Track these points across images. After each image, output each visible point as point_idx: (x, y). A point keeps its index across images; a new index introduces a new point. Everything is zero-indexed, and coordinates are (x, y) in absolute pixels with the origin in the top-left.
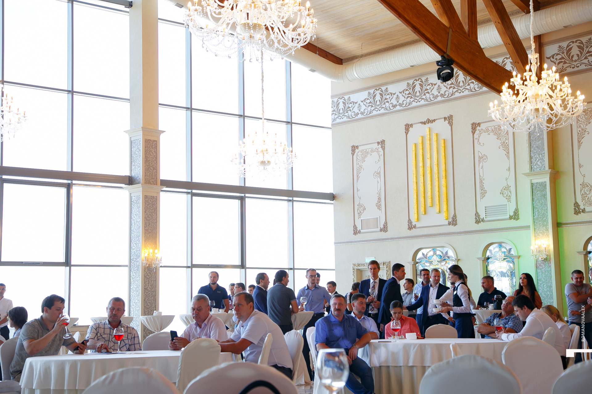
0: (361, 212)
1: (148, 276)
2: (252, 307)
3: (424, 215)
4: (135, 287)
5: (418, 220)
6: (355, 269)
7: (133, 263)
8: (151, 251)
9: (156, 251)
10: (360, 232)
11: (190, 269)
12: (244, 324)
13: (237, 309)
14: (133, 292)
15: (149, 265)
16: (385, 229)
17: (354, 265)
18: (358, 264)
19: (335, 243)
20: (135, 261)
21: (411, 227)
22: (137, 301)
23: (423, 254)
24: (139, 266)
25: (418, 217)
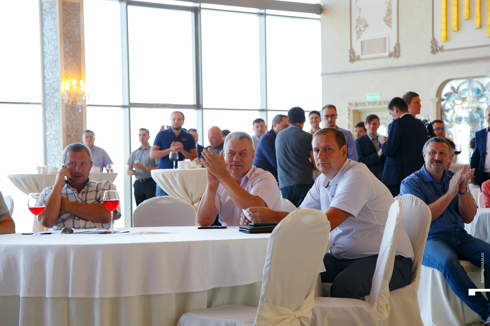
0: (360, 30)
1: (72, 118)
2: (346, 153)
3: (455, 31)
4: (53, 133)
5: (447, 39)
6: (352, 111)
7: (49, 100)
8: (75, 82)
9: (82, 82)
10: (358, 58)
11: (127, 110)
12: (332, 182)
13: (323, 156)
14: (50, 141)
15: (72, 102)
16: (396, 53)
17: (350, 104)
18: (355, 103)
19: (322, 75)
20: (51, 97)
21: (435, 49)
22: (56, 153)
23: (453, 88)
24: (57, 103)
25: (447, 35)
